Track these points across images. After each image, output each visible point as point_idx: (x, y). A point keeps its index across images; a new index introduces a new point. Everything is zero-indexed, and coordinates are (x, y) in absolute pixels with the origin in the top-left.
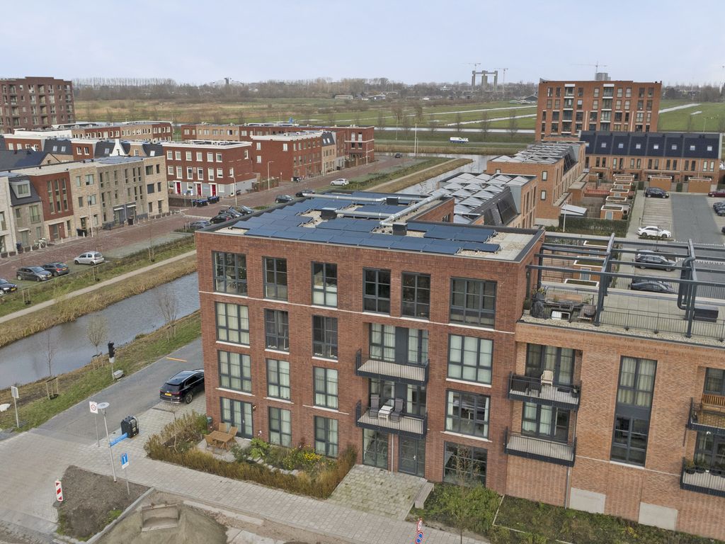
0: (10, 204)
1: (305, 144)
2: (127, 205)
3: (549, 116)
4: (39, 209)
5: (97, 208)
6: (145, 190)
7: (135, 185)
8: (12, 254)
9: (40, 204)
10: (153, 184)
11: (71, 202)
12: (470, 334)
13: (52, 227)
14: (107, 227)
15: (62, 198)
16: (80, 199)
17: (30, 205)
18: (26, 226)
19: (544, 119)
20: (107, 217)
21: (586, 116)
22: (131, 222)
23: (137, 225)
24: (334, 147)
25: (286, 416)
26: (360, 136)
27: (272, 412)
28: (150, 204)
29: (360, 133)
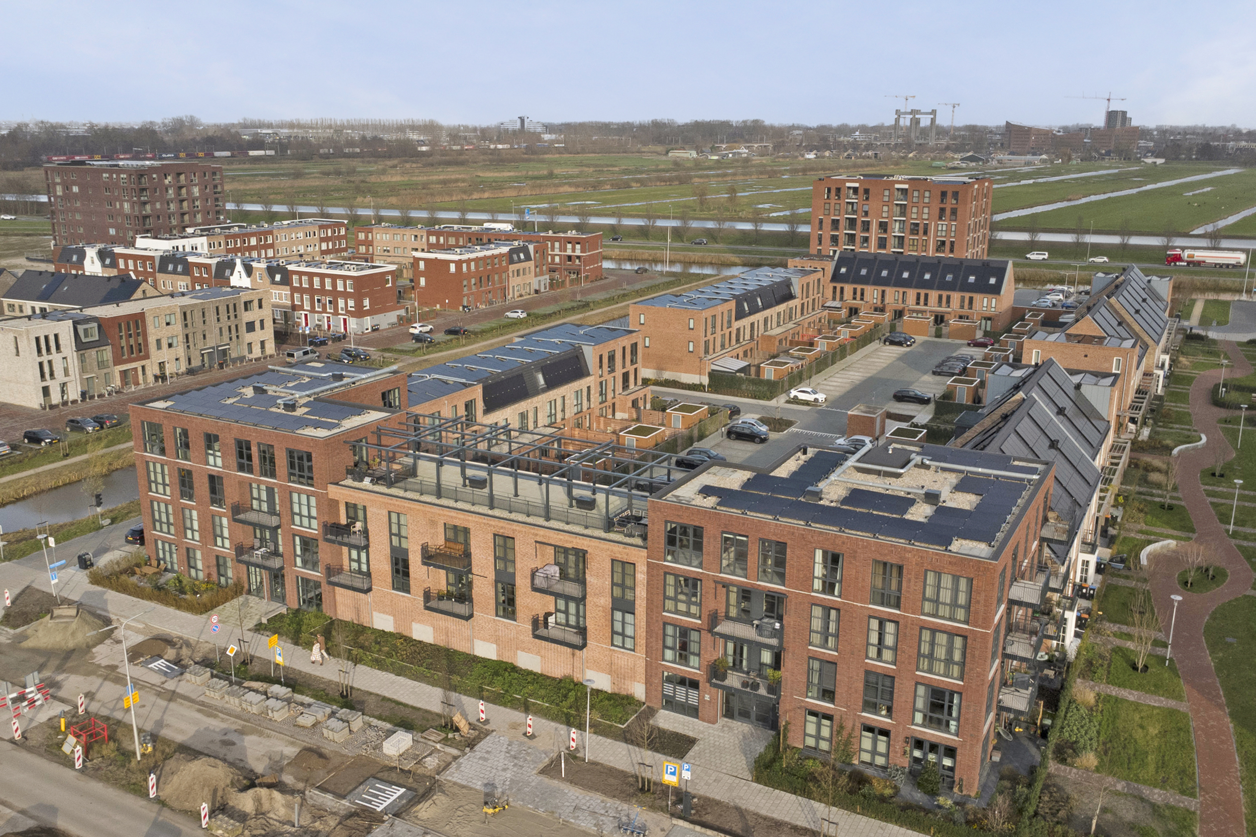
0: (74, 348)
1: (481, 262)
2: (218, 347)
3: (827, 224)
4: (108, 353)
5: (180, 350)
6: (243, 328)
7: (229, 324)
8: (74, 402)
9: (109, 348)
10: (254, 322)
11: (146, 345)
12: (305, 492)
13: (124, 373)
14: (191, 372)
15: (136, 341)
16: (158, 342)
17: (97, 349)
18: (91, 373)
19: (821, 229)
20: (193, 361)
21: (874, 227)
22: (221, 366)
23: (228, 370)
24: (531, 264)
25: (199, 555)
26: (578, 247)
27: (189, 553)
28: (250, 344)
29: (578, 243)
